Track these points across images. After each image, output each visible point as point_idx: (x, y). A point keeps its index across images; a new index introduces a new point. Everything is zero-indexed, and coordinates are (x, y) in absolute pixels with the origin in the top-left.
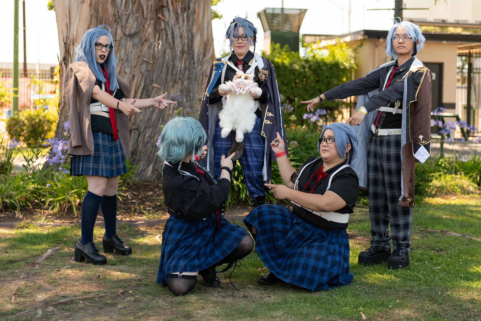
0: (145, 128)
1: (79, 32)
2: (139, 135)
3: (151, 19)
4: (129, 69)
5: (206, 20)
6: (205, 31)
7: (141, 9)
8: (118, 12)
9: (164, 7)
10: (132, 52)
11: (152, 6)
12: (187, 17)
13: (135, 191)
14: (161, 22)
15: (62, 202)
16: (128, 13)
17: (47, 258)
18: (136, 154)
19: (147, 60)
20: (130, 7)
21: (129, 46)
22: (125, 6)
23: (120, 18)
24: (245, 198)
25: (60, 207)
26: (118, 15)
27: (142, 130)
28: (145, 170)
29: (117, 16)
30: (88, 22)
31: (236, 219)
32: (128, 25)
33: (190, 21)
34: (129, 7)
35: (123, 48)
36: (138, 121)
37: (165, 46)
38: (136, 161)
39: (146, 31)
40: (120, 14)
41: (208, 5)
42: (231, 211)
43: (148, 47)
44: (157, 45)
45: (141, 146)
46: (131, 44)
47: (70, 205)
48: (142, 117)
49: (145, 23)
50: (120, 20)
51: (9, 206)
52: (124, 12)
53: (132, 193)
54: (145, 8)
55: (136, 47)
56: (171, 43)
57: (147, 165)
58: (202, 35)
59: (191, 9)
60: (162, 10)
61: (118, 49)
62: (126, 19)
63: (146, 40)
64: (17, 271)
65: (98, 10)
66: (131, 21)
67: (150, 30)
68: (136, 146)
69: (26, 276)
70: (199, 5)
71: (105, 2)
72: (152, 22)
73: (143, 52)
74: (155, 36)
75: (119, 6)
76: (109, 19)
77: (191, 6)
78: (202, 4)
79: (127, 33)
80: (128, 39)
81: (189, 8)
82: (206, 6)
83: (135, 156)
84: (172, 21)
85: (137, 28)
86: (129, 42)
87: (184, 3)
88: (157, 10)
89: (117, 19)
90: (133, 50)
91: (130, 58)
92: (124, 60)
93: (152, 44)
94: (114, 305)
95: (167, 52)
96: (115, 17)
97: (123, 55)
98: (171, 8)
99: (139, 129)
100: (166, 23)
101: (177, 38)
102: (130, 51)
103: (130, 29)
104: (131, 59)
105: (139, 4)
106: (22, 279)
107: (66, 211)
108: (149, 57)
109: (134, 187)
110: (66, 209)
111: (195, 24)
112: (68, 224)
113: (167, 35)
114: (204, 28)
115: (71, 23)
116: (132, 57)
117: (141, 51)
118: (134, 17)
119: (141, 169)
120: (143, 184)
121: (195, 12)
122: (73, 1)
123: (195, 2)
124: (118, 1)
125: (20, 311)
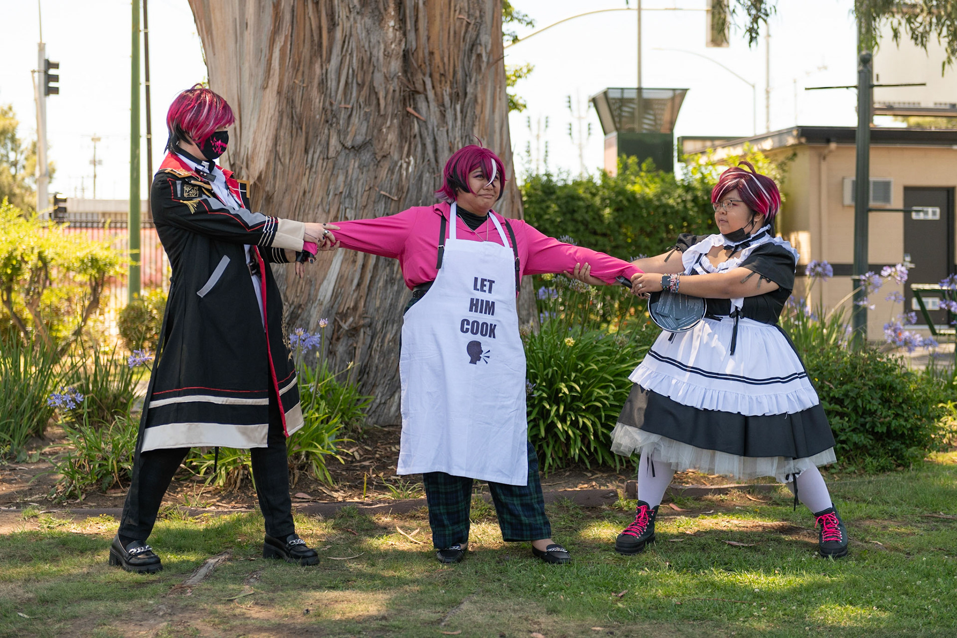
0: (385, 323)
1: (259, 144)
2: (372, 338)
3: (394, 116)
4: (353, 212)
5: (497, 117)
6: (497, 137)
7: (373, 97)
8: (331, 104)
9: (418, 93)
10: (358, 180)
11: (394, 91)
12: (462, 112)
13: (368, 445)
14: (413, 122)
15: (231, 468)
16: (350, 106)
17: (207, 577)
18: (368, 373)
19: (387, 194)
20: (354, 94)
21: (353, 169)
22: (345, 93)
23: (334, 116)
24: (579, 455)
25: (227, 478)
26: (332, 111)
27: (379, 327)
28: (385, 403)
29: (329, 112)
30: (274, 124)
31: (563, 498)
32: (349, 129)
33: (468, 119)
34: (351, 94)
35: (340, 171)
36: (371, 310)
37: (421, 167)
38: (369, 387)
39: (387, 139)
40: (334, 108)
41: (500, 87)
42: (553, 481)
43: (389, 169)
44: (405, 165)
45: (377, 357)
46: (356, 165)
47: (246, 472)
48: (378, 303)
49: (383, 124)
50: (334, 120)
51: (131, 475)
52: (343, 105)
53: (362, 448)
54: (381, 95)
55: (365, 169)
56: (433, 160)
57: (389, 393)
59: (469, 96)
60: (414, 99)
61: (332, 174)
62: (346, 117)
63: (384, 157)
64: (151, 602)
65: (292, 101)
66: (357, 120)
67: (392, 137)
68: (367, 358)
69: (169, 611)
70: (484, 88)
71: (307, 86)
72: (395, 121)
73: (379, 180)
74: (401, 148)
75: (333, 94)
76: (315, 117)
77: (470, 89)
78: (490, 85)
79: (349, 144)
80: (351, 155)
81: (466, 94)
82: (498, 90)
83: (366, 376)
84: (434, 120)
85: (366, 135)
86: (353, 161)
87: (455, 86)
88: (405, 99)
89: (330, 117)
90: (360, 176)
91: (355, 190)
92: (343, 196)
93: (396, 163)
95: (424, 179)
96: (326, 114)
97: (342, 185)
98: (431, 94)
99: (374, 325)
100: (421, 123)
101: (443, 151)
102: (355, 176)
103: (355, 136)
104: (357, 192)
105: (370, 89)
106: (162, 616)
107: (238, 485)
108: (391, 188)
109: (365, 436)
110: (239, 481)
111: (477, 123)
112: (243, 509)
113: (424, 145)
114: (494, 132)
115: (243, 126)
116: (359, 188)
117: (376, 178)
118: (362, 113)
119: (378, 401)
120: (381, 431)
121: (476, 100)
122: (246, 85)
123: (476, 83)
124: (332, 84)
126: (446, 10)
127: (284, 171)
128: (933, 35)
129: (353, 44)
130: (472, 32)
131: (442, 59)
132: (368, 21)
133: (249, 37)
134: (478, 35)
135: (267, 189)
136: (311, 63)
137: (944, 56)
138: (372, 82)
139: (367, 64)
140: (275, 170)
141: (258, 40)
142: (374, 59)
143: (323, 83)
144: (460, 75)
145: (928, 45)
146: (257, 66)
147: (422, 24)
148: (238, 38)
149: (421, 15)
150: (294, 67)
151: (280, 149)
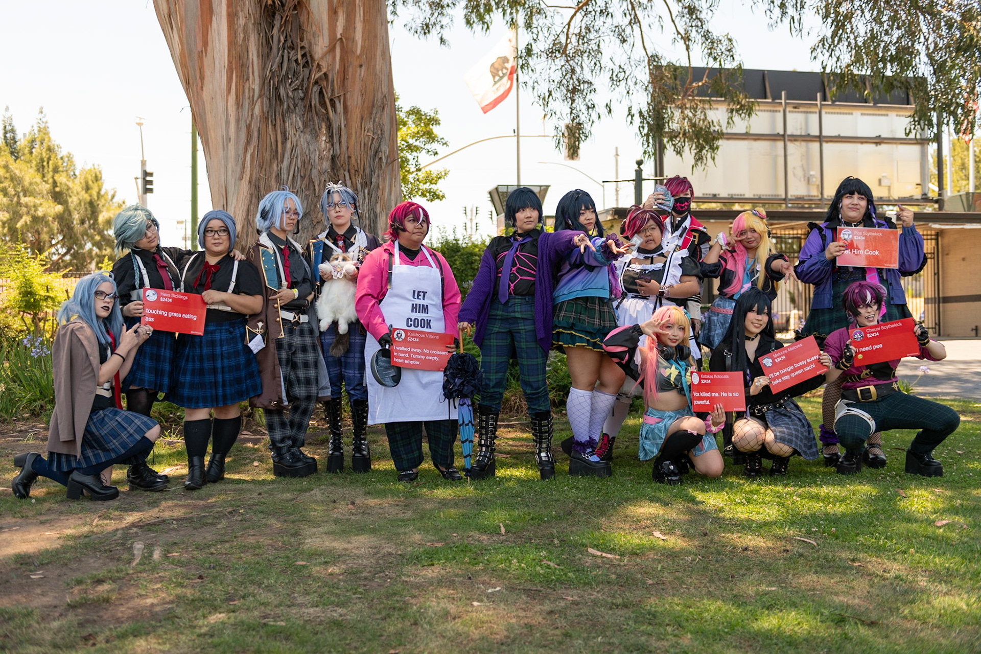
5: (393, 197)
7: (311, 185)
12: (369, 194)
22: (293, 182)
30: (247, 202)
33: (373, 199)
34: (297, 182)
41: (395, 179)
54: (316, 183)
59: (373, 184)
65: (259, 187)
70: (384, 180)
71: (268, 178)
77: (374, 180)
78: (388, 177)
81: (371, 183)
87: (364, 178)
90: (303, 235)
94: (213, 524)
105: (309, 180)
111: (379, 200)
115: (228, 202)
118: (304, 195)
121: (378, 187)
122: (230, 177)
123: (378, 176)
124: (284, 176)
125: (97, 533)
126: (359, 130)
128: (687, 148)
129: (298, 151)
130: (375, 144)
131: (356, 161)
132: (308, 137)
133: (231, 146)
134: (379, 146)
135: (243, 243)
136: (271, 163)
137: (693, 162)
138: (310, 175)
139: (307, 164)
140: (247, 231)
141: (237, 149)
142: (312, 161)
143: (278, 176)
144: (368, 171)
145: (684, 154)
146: (236, 165)
147: (344, 139)
148: (225, 148)
149: (343, 133)
150: (259, 166)
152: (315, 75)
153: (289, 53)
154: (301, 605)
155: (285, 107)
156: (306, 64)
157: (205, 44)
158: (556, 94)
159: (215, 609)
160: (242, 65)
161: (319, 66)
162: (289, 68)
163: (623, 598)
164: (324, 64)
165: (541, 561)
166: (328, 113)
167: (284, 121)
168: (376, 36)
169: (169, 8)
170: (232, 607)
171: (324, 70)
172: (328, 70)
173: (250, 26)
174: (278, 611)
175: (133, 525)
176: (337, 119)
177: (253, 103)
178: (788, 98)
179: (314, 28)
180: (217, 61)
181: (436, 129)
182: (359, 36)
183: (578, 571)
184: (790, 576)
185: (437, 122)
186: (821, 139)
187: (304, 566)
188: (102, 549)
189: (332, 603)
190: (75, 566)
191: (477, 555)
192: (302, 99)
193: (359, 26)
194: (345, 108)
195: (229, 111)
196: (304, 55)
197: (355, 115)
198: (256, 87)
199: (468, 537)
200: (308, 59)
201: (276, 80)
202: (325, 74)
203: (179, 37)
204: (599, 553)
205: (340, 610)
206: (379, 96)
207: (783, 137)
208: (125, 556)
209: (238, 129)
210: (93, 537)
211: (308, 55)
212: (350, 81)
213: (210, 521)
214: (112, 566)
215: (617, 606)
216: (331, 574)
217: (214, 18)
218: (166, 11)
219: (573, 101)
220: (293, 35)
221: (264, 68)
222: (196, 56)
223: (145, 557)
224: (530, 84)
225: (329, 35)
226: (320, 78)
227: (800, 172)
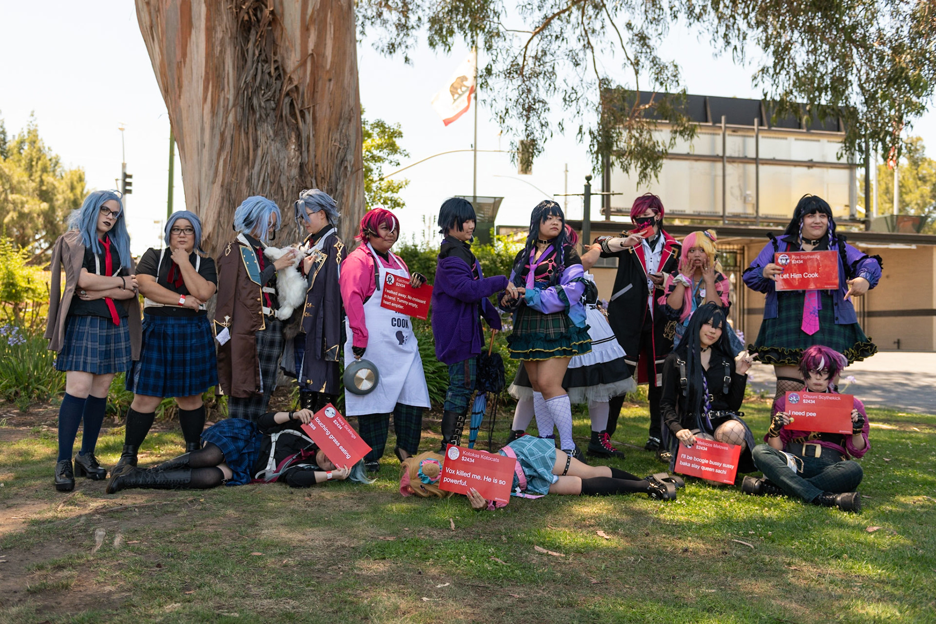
5: (357, 204)
6: (356, 216)
7: (280, 190)
11: (293, 187)
20: (268, 188)
30: (219, 205)
49: (285, 206)
54: (285, 189)
58: (351, 220)
59: (339, 191)
65: (230, 191)
70: (349, 187)
71: (239, 182)
75: (255, 187)
77: (339, 187)
87: (330, 185)
94: (174, 513)
111: (343, 207)
121: (343, 194)
122: (203, 181)
123: (343, 183)
124: (254, 182)
125: (61, 519)
126: (326, 140)
127: (223, 233)
128: (633, 166)
129: (269, 158)
130: (341, 153)
131: (323, 169)
132: (278, 145)
133: (206, 153)
134: (345, 155)
135: (214, 243)
136: (242, 168)
137: (637, 179)
138: (279, 181)
139: (276, 170)
140: (218, 232)
141: (211, 155)
142: (281, 168)
143: (249, 181)
144: (333, 178)
145: (630, 171)
146: (210, 171)
147: (311, 148)
148: (200, 153)
149: (311, 143)
150: (231, 171)
151: (222, 220)
152: (287, 88)
153: (263, 66)
154: (254, 597)
155: (258, 116)
156: (279, 77)
157: (184, 55)
158: (513, 112)
159: (172, 598)
160: (218, 76)
161: (290, 79)
162: (262, 80)
163: (568, 597)
164: (295, 77)
165: (489, 558)
166: (297, 123)
167: (256, 130)
168: (344, 53)
169: (151, 21)
170: (188, 597)
171: (295, 83)
172: (299, 83)
173: (227, 39)
174: (232, 602)
175: (97, 511)
176: (306, 129)
177: (227, 112)
178: (727, 122)
179: (287, 43)
180: (195, 71)
181: (398, 142)
182: (329, 52)
183: (524, 568)
184: (729, 579)
185: (400, 135)
186: (757, 161)
187: (259, 557)
188: (65, 535)
189: (285, 595)
190: (37, 551)
191: (427, 549)
192: (274, 110)
193: (329, 43)
194: (314, 119)
195: (205, 119)
196: (277, 69)
197: (324, 126)
198: (231, 97)
199: (419, 531)
200: (280, 72)
201: (250, 90)
202: (296, 87)
203: (160, 48)
204: (545, 551)
205: (292, 602)
206: (346, 109)
207: (722, 159)
208: (87, 542)
209: (212, 135)
210: (58, 522)
211: (281, 69)
212: (319, 94)
213: (171, 509)
214: (74, 552)
215: (562, 605)
216: (285, 566)
217: (193, 32)
218: (148, 23)
219: (528, 118)
220: (267, 49)
221: (238, 79)
222: (175, 66)
223: (106, 544)
224: (489, 101)
225: (302, 51)
226: (291, 90)
227: (737, 192)
